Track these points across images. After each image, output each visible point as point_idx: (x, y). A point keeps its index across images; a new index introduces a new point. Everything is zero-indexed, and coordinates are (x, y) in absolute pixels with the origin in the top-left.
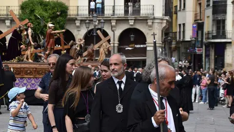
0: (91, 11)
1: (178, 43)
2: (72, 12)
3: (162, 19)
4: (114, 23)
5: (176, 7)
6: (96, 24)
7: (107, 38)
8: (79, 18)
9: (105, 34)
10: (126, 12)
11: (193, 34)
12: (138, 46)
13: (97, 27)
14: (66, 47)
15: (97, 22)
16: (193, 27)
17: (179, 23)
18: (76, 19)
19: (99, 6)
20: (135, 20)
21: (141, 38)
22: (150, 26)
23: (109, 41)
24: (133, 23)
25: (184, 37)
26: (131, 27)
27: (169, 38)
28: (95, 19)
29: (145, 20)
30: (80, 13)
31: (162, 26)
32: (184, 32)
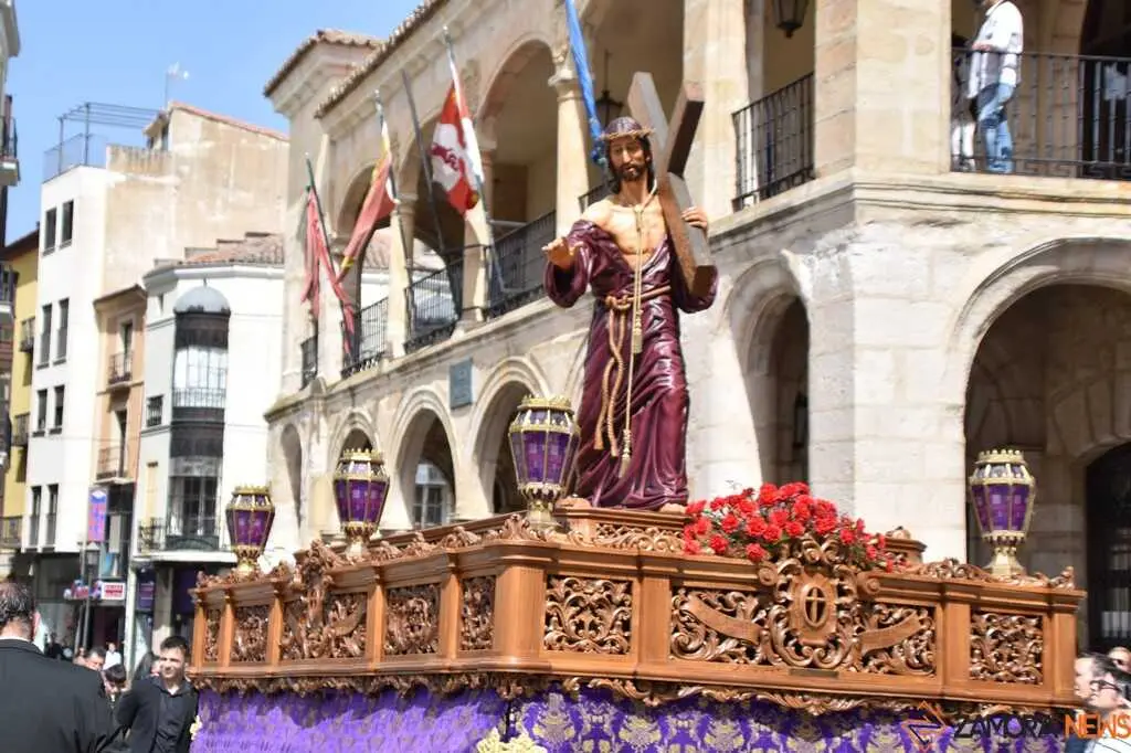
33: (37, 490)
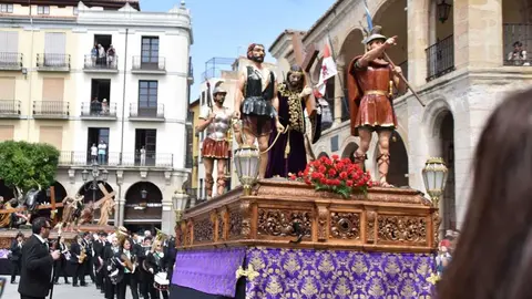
0: (90, 158)
2: (64, 159)
3: (183, 172)
4: (120, 175)
5: (197, 157)
6: (97, 175)
7: (112, 194)
8: (73, 166)
9: (109, 189)
10: (137, 161)
12: (151, 205)
13: (97, 179)
14: (58, 205)
15: (98, 172)
18: (69, 168)
19: (102, 152)
20: (148, 172)
21: (155, 194)
22: (168, 180)
23: (113, 198)
24: (145, 176)
26: (143, 180)
28: (95, 169)
29: (161, 172)
30: (75, 160)
31: (182, 180)
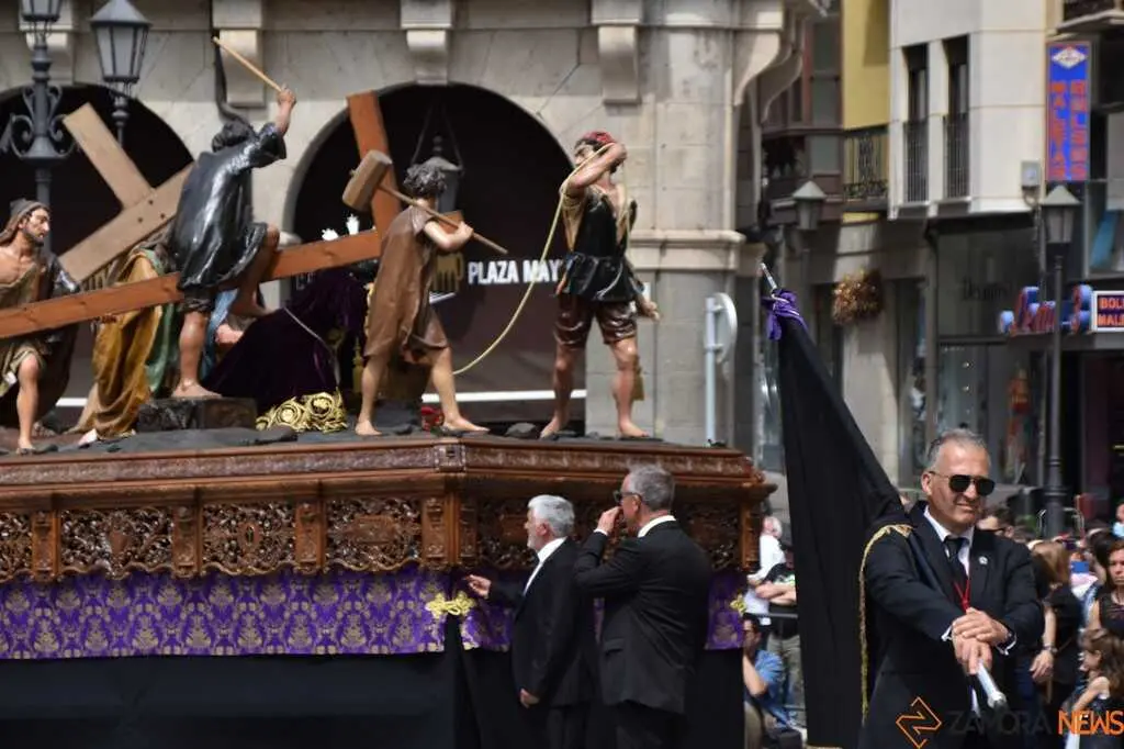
1: (898, 235)
4: (239, 38)
6: (58, 40)
11: (1055, 144)
12: (497, 273)
13: (60, 78)
15: (66, 22)
16: (1055, 72)
17: (904, 32)
22: (621, 69)
24: (437, 39)
25: (958, 175)
26: (423, 76)
27: (808, 191)
29: (561, 8)
31: (737, 69)
32: (958, 122)
33: (917, 56)
